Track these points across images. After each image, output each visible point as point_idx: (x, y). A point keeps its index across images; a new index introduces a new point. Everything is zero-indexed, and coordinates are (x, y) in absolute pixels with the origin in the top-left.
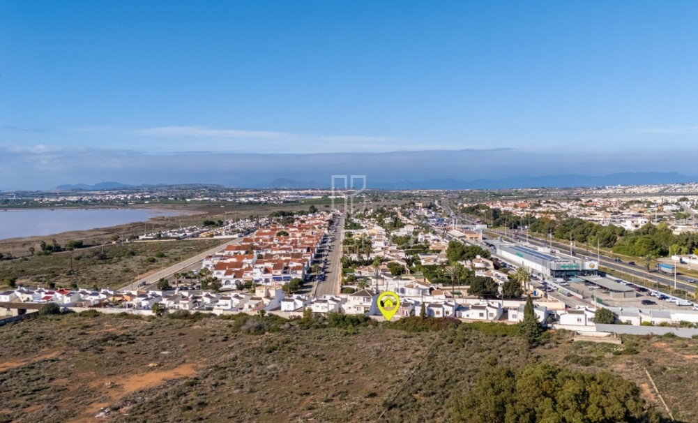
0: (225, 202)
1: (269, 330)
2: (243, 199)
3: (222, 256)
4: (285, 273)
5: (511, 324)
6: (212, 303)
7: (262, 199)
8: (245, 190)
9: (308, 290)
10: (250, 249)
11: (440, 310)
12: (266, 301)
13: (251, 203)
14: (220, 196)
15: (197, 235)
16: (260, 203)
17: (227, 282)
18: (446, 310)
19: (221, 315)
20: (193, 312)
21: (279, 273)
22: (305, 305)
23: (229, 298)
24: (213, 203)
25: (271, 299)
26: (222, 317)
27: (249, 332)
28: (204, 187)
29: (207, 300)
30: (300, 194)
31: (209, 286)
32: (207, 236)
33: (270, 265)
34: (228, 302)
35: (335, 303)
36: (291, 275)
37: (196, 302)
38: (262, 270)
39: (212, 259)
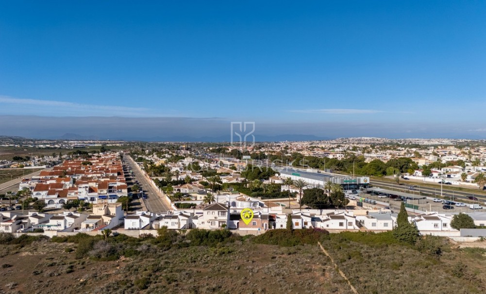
0: (27, 148)
1: (124, 254)
2: (42, 146)
3: (40, 179)
4: (110, 191)
5: (379, 232)
6: (40, 223)
7: (56, 146)
8: (43, 140)
9: (137, 206)
10: (63, 175)
11: (299, 221)
12: (107, 220)
13: (48, 148)
14: (23, 144)
15: (9, 166)
16: (56, 148)
17: (51, 202)
18: (304, 221)
19: (54, 237)
20: (18, 235)
21: (105, 191)
22: (151, 222)
23: (62, 218)
24: (17, 148)
25: (112, 217)
26: (56, 239)
27: (99, 257)
28: (10, 138)
29: (35, 221)
30: (85, 143)
31: (31, 206)
32: (18, 167)
33: (93, 185)
34: (62, 222)
35: (187, 218)
36: (117, 194)
37: (21, 223)
38: (88, 189)
39: (29, 182)
